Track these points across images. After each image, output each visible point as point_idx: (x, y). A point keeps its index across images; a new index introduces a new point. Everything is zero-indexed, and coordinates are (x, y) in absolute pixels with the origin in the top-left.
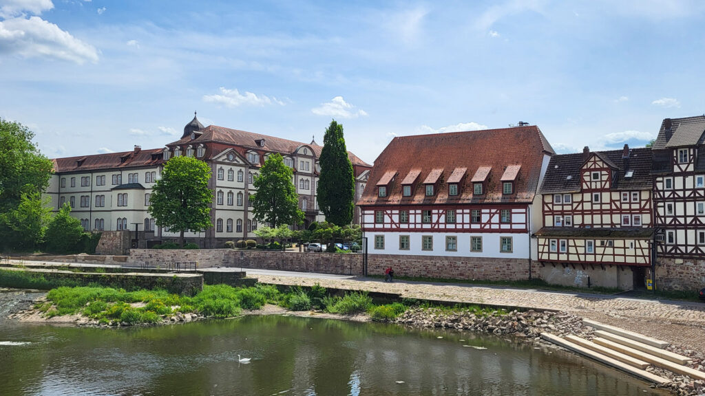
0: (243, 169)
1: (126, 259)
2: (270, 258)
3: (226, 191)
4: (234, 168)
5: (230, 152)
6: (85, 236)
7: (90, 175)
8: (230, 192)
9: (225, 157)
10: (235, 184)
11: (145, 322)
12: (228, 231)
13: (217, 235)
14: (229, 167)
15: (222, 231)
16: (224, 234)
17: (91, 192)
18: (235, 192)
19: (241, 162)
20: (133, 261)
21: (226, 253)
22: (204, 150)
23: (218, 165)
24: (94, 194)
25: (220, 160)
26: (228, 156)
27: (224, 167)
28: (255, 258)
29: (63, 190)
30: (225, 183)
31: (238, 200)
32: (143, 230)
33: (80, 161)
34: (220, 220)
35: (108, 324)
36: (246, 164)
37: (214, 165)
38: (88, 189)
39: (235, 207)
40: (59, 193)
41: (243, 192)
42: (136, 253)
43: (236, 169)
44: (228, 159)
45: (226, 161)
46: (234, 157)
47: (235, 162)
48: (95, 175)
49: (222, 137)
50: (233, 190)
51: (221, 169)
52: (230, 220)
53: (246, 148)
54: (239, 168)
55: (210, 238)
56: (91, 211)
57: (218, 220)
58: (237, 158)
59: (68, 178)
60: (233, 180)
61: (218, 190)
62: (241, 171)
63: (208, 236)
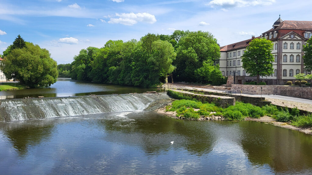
0: (300, 42)
1: (230, 88)
2: (296, 91)
3: (289, 55)
4: (294, 42)
5: (292, 34)
6: (223, 78)
7: (235, 51)
8: (292, 55)
9: (288, 36)
10: (295, 50)
11: (193, 118)
12: (290, 76)
13: (283, 78)
14: (291, 42)
15: (286, 76)
16: (288, 77)
17: (236, 59)
18: (295, 55)
19: (299, 38)
20: (233, 90)
21: (275, 87)
22: (277, 34)
23: (283, 41)
24: (237, 59)
25: (285, 38)
26: (290, 36)
27: (287, 42)
28: (289, 91)
29: (228, 59)
30: (289, 50)
31: (297, 59)
32: (242, 75)
33: (234, 45)
34: (285, 70)
35: (178, 117)
36: (303, 39)
37: (281, 42)
38: (235, 57)
39: (295, 63)
40: (227, 60)
41: (300, 54)
42: (234, 86)
43: (295, 43)
44: (290, 37)
45: (289, 39)
46: (294, 36)
47: (295, 39)
48: (238, 51)
49: (289, 26)
50: (293, 54)
51: (286, 43)
52: (291, 70)
53: (303, 30)
54: (297, 42)
55: (279, 80)
56: (236, 67)
57: (284, 70)
58: (296, 36)
59: (229, 53)
60: (293, 49)
61: (283, 54)
62: (299, 43)
63: (278, 78)
